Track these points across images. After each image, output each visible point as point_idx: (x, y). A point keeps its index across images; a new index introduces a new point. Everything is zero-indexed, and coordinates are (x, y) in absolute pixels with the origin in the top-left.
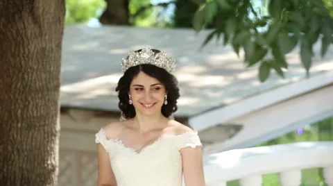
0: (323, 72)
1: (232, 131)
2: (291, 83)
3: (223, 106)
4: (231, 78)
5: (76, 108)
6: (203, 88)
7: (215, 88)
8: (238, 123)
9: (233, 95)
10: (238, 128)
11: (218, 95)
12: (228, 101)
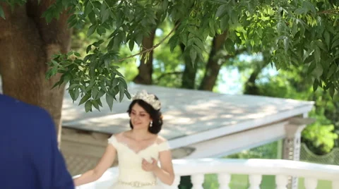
0: (252, 119)
1: (188, 152)
2: (231, 125)
3: (184, 136)
4: (195, 119)
5: (97, 132)
6: (176, 125)
7: (184, 125)
8: (193, 146)
9: (193, 129)
10: (192, 150)
11: (184, 129)
12: (188, 133)
